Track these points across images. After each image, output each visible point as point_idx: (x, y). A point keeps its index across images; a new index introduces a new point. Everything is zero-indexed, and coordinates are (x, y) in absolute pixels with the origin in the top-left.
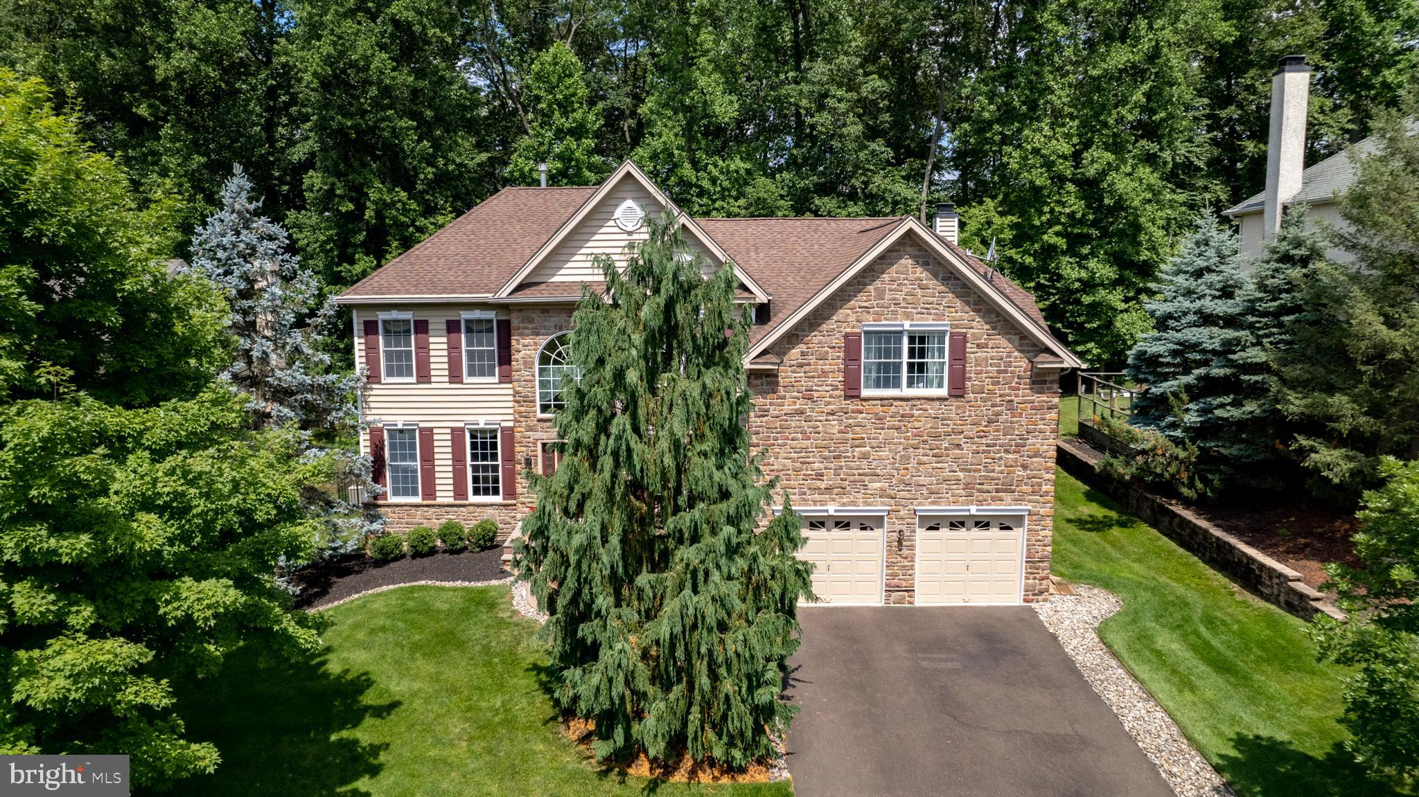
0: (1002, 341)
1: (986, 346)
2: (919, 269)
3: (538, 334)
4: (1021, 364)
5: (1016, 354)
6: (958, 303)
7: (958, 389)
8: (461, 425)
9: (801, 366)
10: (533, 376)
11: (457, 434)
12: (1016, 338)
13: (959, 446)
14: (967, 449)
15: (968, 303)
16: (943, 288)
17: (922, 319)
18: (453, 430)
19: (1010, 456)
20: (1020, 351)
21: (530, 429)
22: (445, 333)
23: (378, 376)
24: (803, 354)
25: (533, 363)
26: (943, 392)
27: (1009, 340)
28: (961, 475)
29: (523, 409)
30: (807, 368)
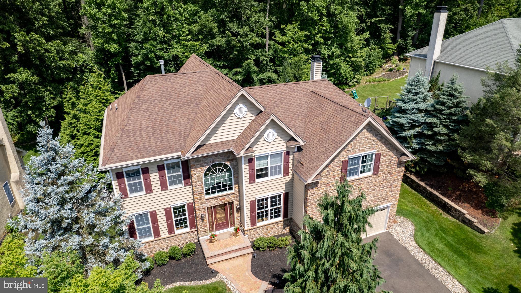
0: (391, 153)
1: (386, 156)
2: (368, 133)
3: (203, 166)
4: (395, 159)
5: (394, 156)
6: (379, 143)
7: (376, 171)
8: (169, 206)
9: (327, 175)
10: (202, 183)
11: (167, 211)
12: (395, 151)
13: (374, 190)
14: (376, 189)
15: (382, 142)
16: (375, 139)
17: (367, 151)
18: (165, 209)
19: (388, 189)
20: (396, 155)
21: (202, 203)
22: (157, 171)
23: (127, 195)
24: (328, 171)
25: (202, 178)
26: (371, 173)
27: (393, 152)
28: (373, 198)
29: (198, 197)
30: (329, 176)
